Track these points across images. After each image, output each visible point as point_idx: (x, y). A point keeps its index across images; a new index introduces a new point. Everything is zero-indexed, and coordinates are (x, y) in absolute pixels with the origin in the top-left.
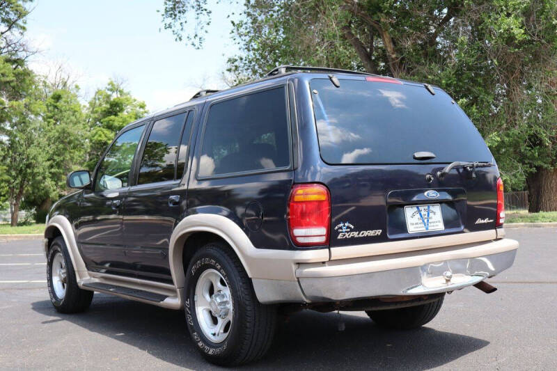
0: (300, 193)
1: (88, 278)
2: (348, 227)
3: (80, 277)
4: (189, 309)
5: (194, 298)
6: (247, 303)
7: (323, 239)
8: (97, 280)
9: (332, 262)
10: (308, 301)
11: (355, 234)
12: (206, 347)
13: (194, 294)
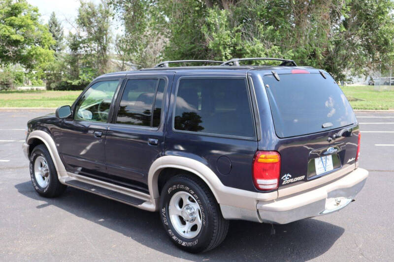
0: (262, 158)
1: (67, 176)
2: (288, 177)
3: (61, 176)
4: (165, 214)
5: (168, 207)
6: (215, 217)
7: (275, 186)
8: (74, 179)
9: (279, 199)
10: (261, 222)
11: (292, 180)
12: (180, 241)
13: (168, 205)
